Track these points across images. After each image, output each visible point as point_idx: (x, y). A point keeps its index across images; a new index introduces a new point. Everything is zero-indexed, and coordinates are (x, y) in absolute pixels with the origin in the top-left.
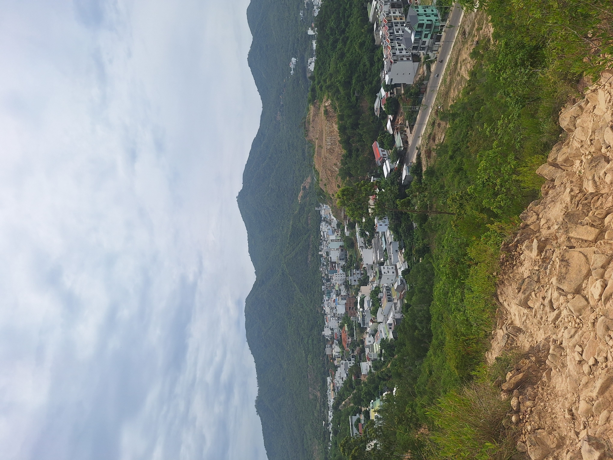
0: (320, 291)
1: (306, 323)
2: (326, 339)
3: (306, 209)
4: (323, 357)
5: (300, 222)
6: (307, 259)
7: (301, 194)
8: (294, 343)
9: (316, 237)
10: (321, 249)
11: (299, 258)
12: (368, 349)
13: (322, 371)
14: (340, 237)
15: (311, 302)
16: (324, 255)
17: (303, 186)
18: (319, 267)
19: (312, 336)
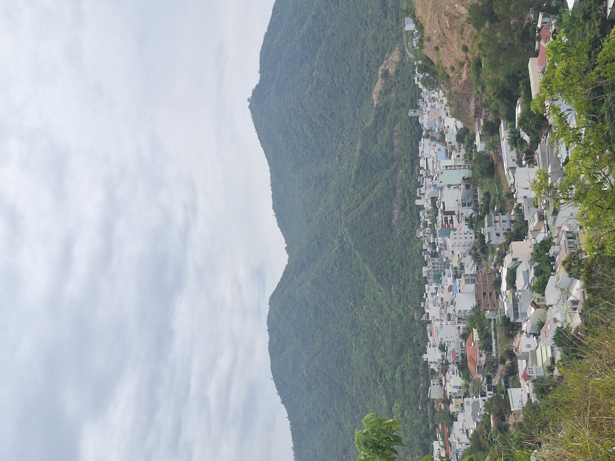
0: (417, 278)
1: (388, 341)
2: (430, 371)
3: (388, 117)
4: (424, 404)
5: (377, 142)
6: (390, 216)
7: (378, 87)
8: (365, 381)
9: (409, 171)
10: (420, 194)
11: (375, 215)
12: (524, 361)
13: (422, 432)
14: (464, 161)
15: (400, 301)
16: (428, 205)
17: (382, 70)
18: (415, 231)
19: (402, 366)
